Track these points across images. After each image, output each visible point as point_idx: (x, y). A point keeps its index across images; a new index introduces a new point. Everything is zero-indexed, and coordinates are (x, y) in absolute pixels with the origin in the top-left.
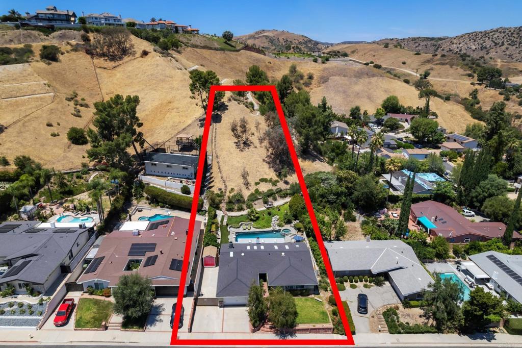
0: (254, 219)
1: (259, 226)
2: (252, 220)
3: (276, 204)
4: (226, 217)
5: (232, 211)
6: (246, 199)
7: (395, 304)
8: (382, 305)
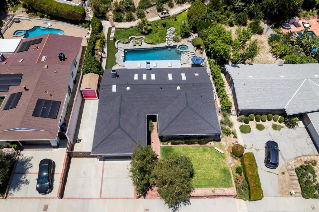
0: (146, 32)
1: (151, 41)
2: (143, 33)
3: (173, 12)
4: (113, 30)
5: (121, 21)
6: (136, 7)
7: (310, 156)
8: (295, 156)
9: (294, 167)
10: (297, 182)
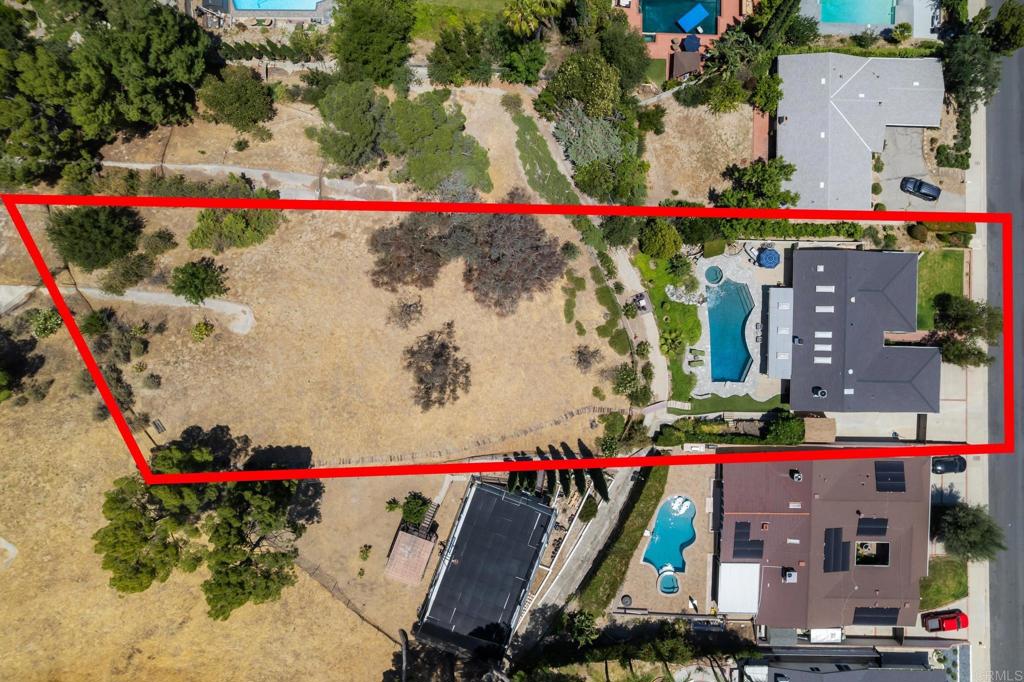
7: (923, 141)
8: (921, 159)
9: (935, 166)
10: (951, 170)
